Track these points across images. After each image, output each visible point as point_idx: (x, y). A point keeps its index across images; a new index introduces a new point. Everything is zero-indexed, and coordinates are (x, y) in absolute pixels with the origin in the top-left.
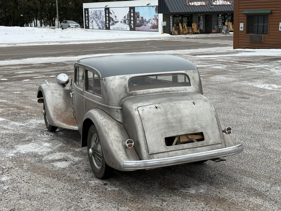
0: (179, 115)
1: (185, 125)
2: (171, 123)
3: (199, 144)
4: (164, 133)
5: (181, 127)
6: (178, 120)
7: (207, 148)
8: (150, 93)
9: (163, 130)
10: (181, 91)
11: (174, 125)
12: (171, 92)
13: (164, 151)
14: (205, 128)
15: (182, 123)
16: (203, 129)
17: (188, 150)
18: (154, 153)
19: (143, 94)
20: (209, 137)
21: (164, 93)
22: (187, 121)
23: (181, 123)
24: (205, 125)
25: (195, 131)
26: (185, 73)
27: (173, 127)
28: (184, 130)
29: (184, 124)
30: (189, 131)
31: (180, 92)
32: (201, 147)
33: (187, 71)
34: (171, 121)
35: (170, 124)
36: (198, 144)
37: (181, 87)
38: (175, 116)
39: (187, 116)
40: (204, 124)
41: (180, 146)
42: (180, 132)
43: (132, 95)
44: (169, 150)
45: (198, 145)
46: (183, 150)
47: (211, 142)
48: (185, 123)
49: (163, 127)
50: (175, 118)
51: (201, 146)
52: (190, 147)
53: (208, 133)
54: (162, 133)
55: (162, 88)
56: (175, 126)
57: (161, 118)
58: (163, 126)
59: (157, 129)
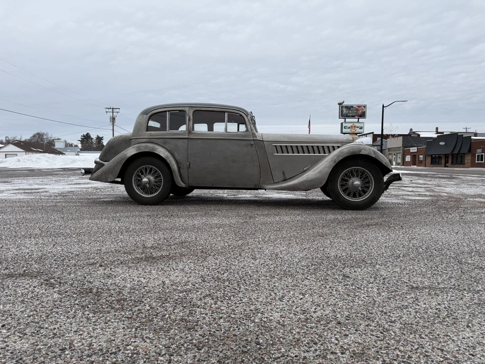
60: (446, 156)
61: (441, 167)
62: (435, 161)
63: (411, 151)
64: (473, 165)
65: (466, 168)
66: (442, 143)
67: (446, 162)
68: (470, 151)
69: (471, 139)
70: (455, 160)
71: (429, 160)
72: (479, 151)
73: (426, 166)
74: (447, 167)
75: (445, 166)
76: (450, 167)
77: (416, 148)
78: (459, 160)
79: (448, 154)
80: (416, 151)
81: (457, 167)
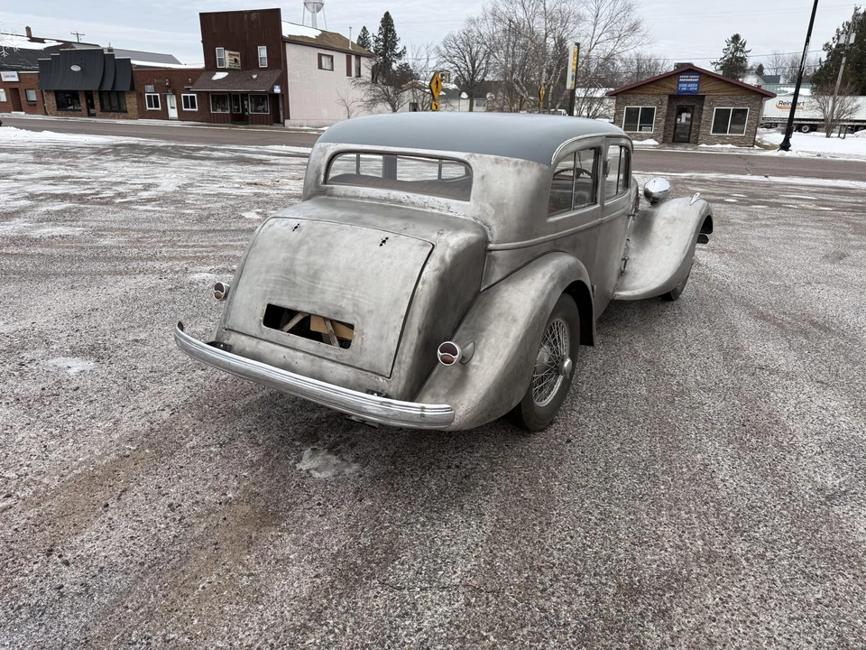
0: (321, 261)
1: (321, 289)
2: (295, 273)
3: (333, 352)
4: (272, 292)
5: (311, 290)
6: (311, 272)
7: (346, 373)
8: (357, 197)
9: (271, 285)
10: (433, 208)
11: (298, 280)
12: (407, 205)
13: (253, 333)
14: (363, 318)
15: (317, 281)
16: (358, 319)
17: (301, 354)
18: (235, 329)
19: (345, 196)
20: (362, 344)
21: (387, 204)
22: (332, 281)
23: (314, 283)
24: (366, 308)
25: (336, 313)
26: (466, 159)
27: (294, 284)
28: (314, 303)
29: (320, 286)
30: (321, 310)
31: (429, 210)
32: (334, 361)
33: (477, 155)
34: (298, 269)
35: (291, 276)
36: (330, 352)
37: (436, 198)
38: (312, 259)
39: (337, 269)
40: (366, 305)
41: (289, 339)
42: (302, 305)
43: (324, 194)
44: (263, 337)
45: (330, 354)
46: (291, 352)
47: (364, 360)
48: (323, 285)
49: (273, 278)
50: (308, 264)
51: (335, 359)
52: (309, 349)
53: (365, 331)
54: (266, 291)
55: (389, 191)
56: (299, 283)
57: (283, 255)
58: (277, 274)
59: (263, 276)
60: (89, 95)
61: (82, 116)
62: (67, 101)
63: (4, 79)
64: (143, 114)
65: (131, 119)
66: (76, 68)
67: (91, 105)
68: (132, 88)
69: (131, 65)
70: (106, 103)
71: (51, 101)
72: (150, 88)
73: (46, 114)
74: (94, 115)
75: (90, 115)
76: (101, 117)
77: (15, 73)
78: (115, 104)
79: (91, 91)
80: (16, 79)
81: (113, 117)
